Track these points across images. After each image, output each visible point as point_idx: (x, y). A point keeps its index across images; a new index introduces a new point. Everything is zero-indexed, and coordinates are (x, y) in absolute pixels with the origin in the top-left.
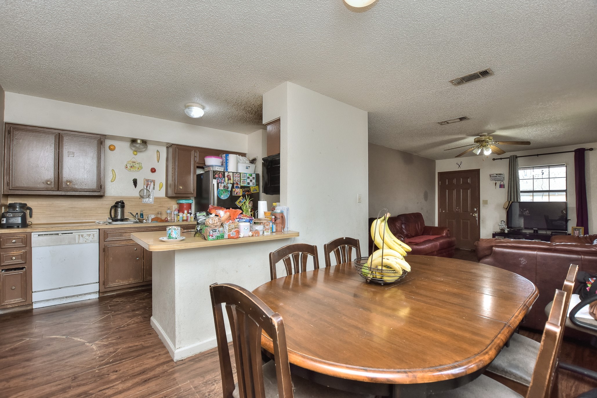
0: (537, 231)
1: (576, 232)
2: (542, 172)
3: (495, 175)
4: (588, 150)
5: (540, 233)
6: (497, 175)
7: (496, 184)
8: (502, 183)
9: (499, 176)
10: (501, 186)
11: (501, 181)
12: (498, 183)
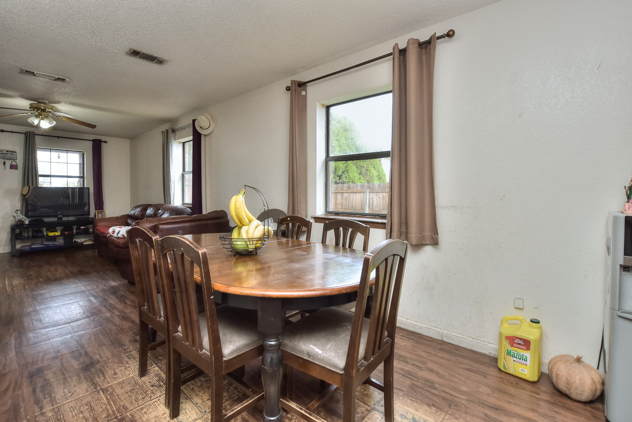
0: (61, 218)
1: (99, 215)
2: (58, 156)
3: (5, 152)
4: (103, 142)
5: (65, 221)
6: (8, 151)
7: (4, 163)
8: (14, 163)
9: (11, 154)
10: (13, 167)
11: (13, 160)
12: (8, 163)
